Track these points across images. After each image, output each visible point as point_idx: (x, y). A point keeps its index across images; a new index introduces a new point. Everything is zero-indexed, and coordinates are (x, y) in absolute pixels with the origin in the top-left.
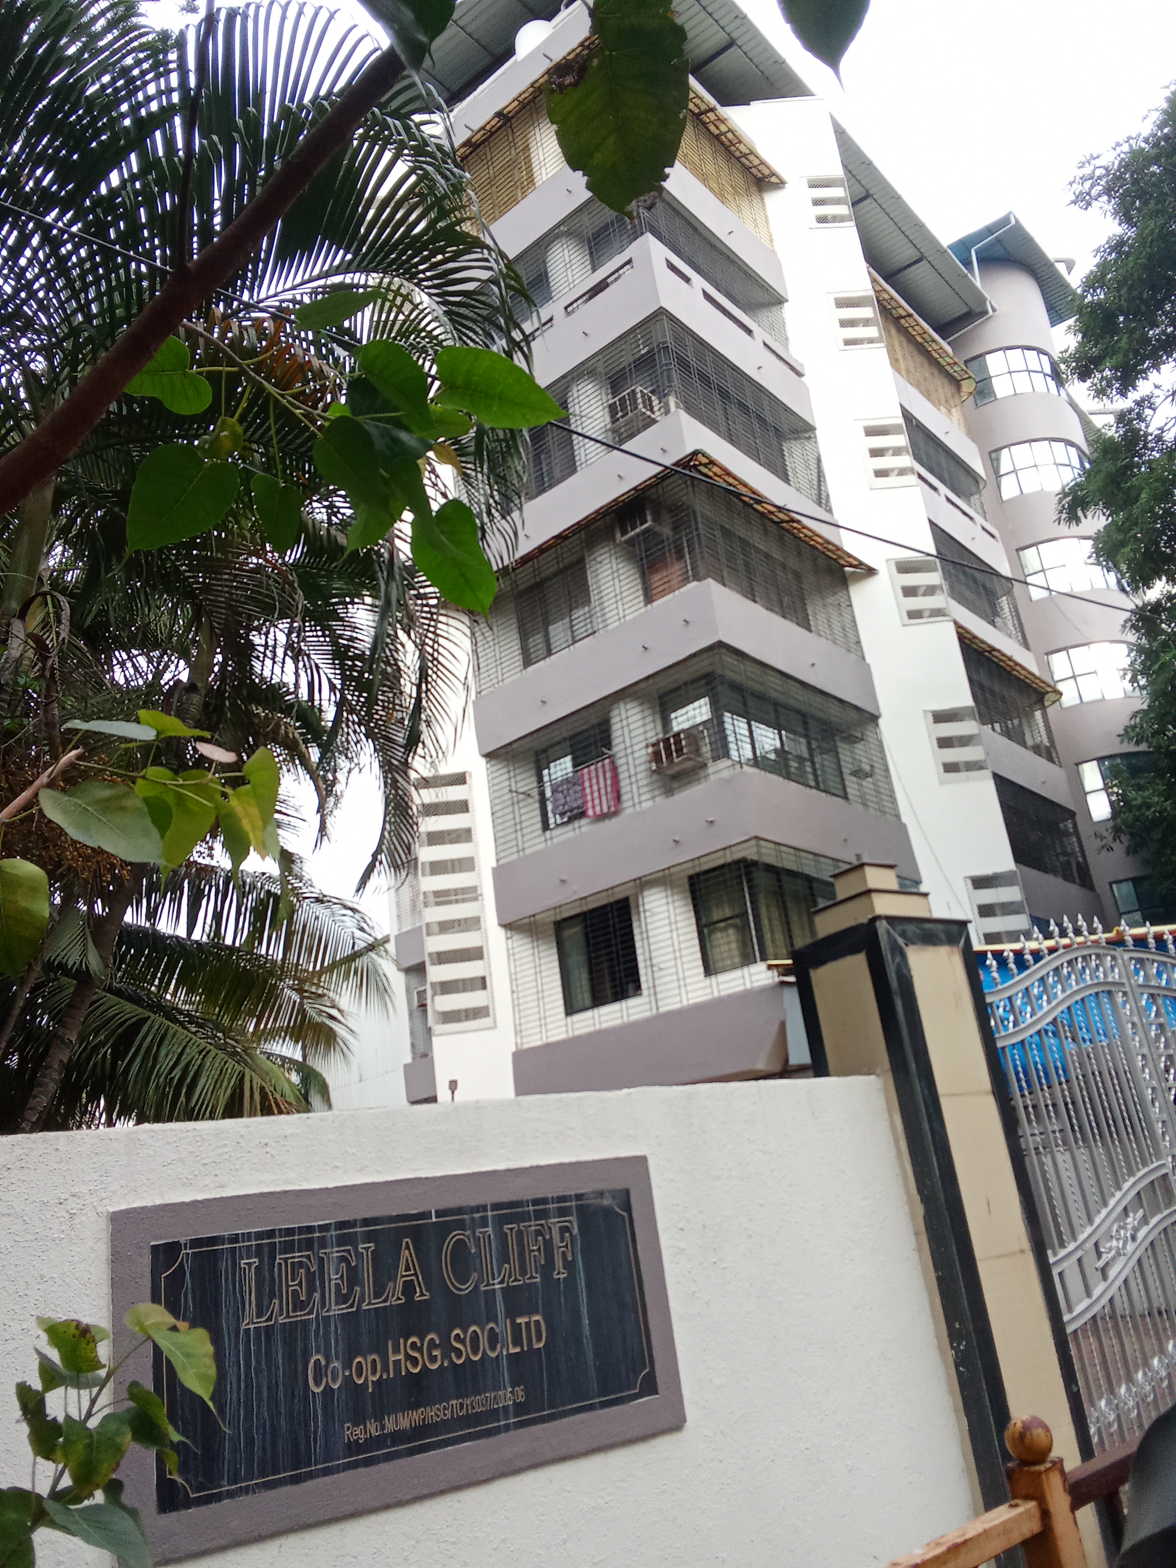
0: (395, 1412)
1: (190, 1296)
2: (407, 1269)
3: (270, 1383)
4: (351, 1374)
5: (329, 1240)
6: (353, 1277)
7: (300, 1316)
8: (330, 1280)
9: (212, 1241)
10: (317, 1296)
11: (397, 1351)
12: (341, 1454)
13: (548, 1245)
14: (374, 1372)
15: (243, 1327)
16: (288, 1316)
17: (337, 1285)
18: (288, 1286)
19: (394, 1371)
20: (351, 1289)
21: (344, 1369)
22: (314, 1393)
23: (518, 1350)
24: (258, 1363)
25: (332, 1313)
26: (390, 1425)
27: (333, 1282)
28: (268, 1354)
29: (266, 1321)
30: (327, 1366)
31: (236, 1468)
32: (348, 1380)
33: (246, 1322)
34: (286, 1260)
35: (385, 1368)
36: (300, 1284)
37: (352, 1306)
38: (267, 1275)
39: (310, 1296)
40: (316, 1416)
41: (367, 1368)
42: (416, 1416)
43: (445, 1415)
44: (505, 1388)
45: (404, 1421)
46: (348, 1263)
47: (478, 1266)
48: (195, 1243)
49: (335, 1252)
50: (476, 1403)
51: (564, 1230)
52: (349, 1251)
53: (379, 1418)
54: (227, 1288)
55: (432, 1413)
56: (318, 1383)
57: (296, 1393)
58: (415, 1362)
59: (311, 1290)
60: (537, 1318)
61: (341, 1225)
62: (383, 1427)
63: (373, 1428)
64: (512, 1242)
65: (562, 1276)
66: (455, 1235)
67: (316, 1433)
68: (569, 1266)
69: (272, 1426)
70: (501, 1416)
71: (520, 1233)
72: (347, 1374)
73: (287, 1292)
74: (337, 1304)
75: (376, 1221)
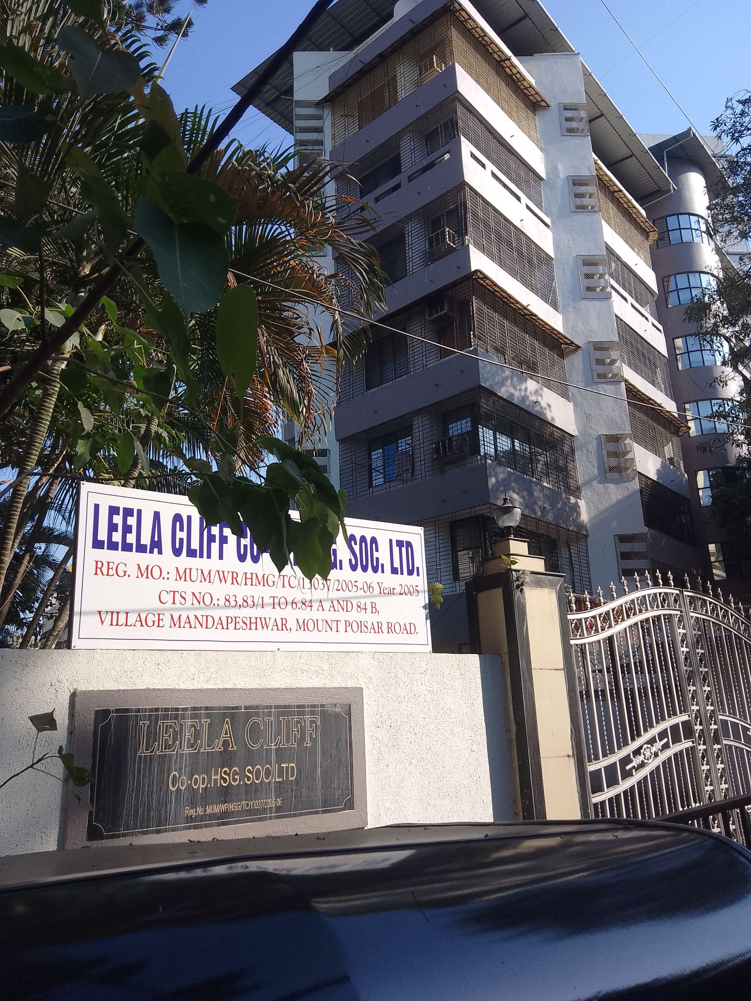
0: (212, 804)
1: (113, 736)
2: (226, 734)
3: (149, 783)
4: (192, 783)
5: (186, 715)
6: (197, 735)
7: (168, 752)
8: (185, 735)
9: (126, 711)
10: (178, 743)
11: (216, 774)
12: (183, 822)
13: (303, 729)
14: (203, 784)
15: (138, 754)
16: (162, 751)
17: (189, 739)
18: (163, 736)
19: (214, 783)
20: (196, 741)
21: (188, 780)
22: (171, 791)
23: (281, 780)
24: (144, 773)
25: (184, 752)
26: (209, 810)
27: (187, 737)
28: (150, 769)
29: (150, 752)
30: (179, 777)
31: (128, 823)
32: (189, 787)
33: (140, 752)
34: (164, 723)
35: (209, 781)
36: (169, 736)
37: (195, 749)
38: (153, 729)
39: (174, 743)
40: (171, 802)
41: (200, 781)
42: (223, 807)
43: (238, 808)
44: (272, 798)
45: (217, 809)
46: (195, 728)
47: (264, 736)
48: (117, 711)
49: (189, 722)
50: (256, 804)
51: (312, 722)
52: (196, 722)
53: (204, 806)
54: (132, 734)
55: (232, 807)
56: (173, 786)
57: (162, 789)
58: (225, 780)
59: (175, 740)
60: (293, 765)
61: (194, 709)
62: (205, 811)
63: (200, 811)
64: (284, 726)
65: (309, 745)
66: (254, 719)
67: (171, 809)
68: (314, 741)
69: (149, 804)
70: (268, 812)
71: (288, 722)
72: (189, 782)
73: (162, 739)
74: (187, 748)
75: (212, 708)
